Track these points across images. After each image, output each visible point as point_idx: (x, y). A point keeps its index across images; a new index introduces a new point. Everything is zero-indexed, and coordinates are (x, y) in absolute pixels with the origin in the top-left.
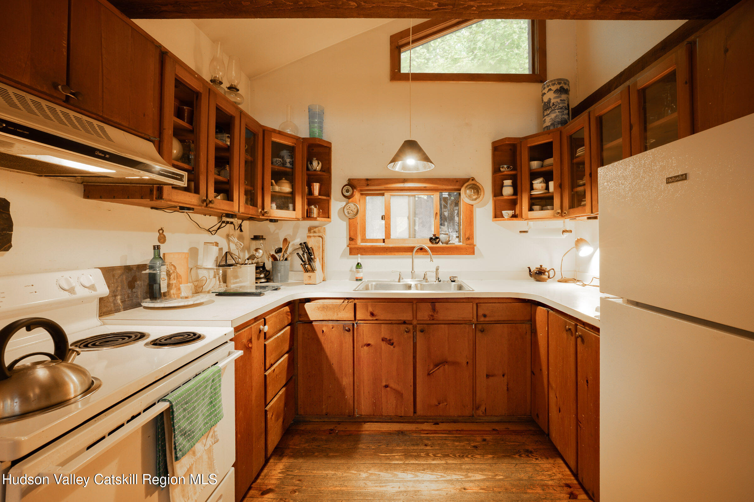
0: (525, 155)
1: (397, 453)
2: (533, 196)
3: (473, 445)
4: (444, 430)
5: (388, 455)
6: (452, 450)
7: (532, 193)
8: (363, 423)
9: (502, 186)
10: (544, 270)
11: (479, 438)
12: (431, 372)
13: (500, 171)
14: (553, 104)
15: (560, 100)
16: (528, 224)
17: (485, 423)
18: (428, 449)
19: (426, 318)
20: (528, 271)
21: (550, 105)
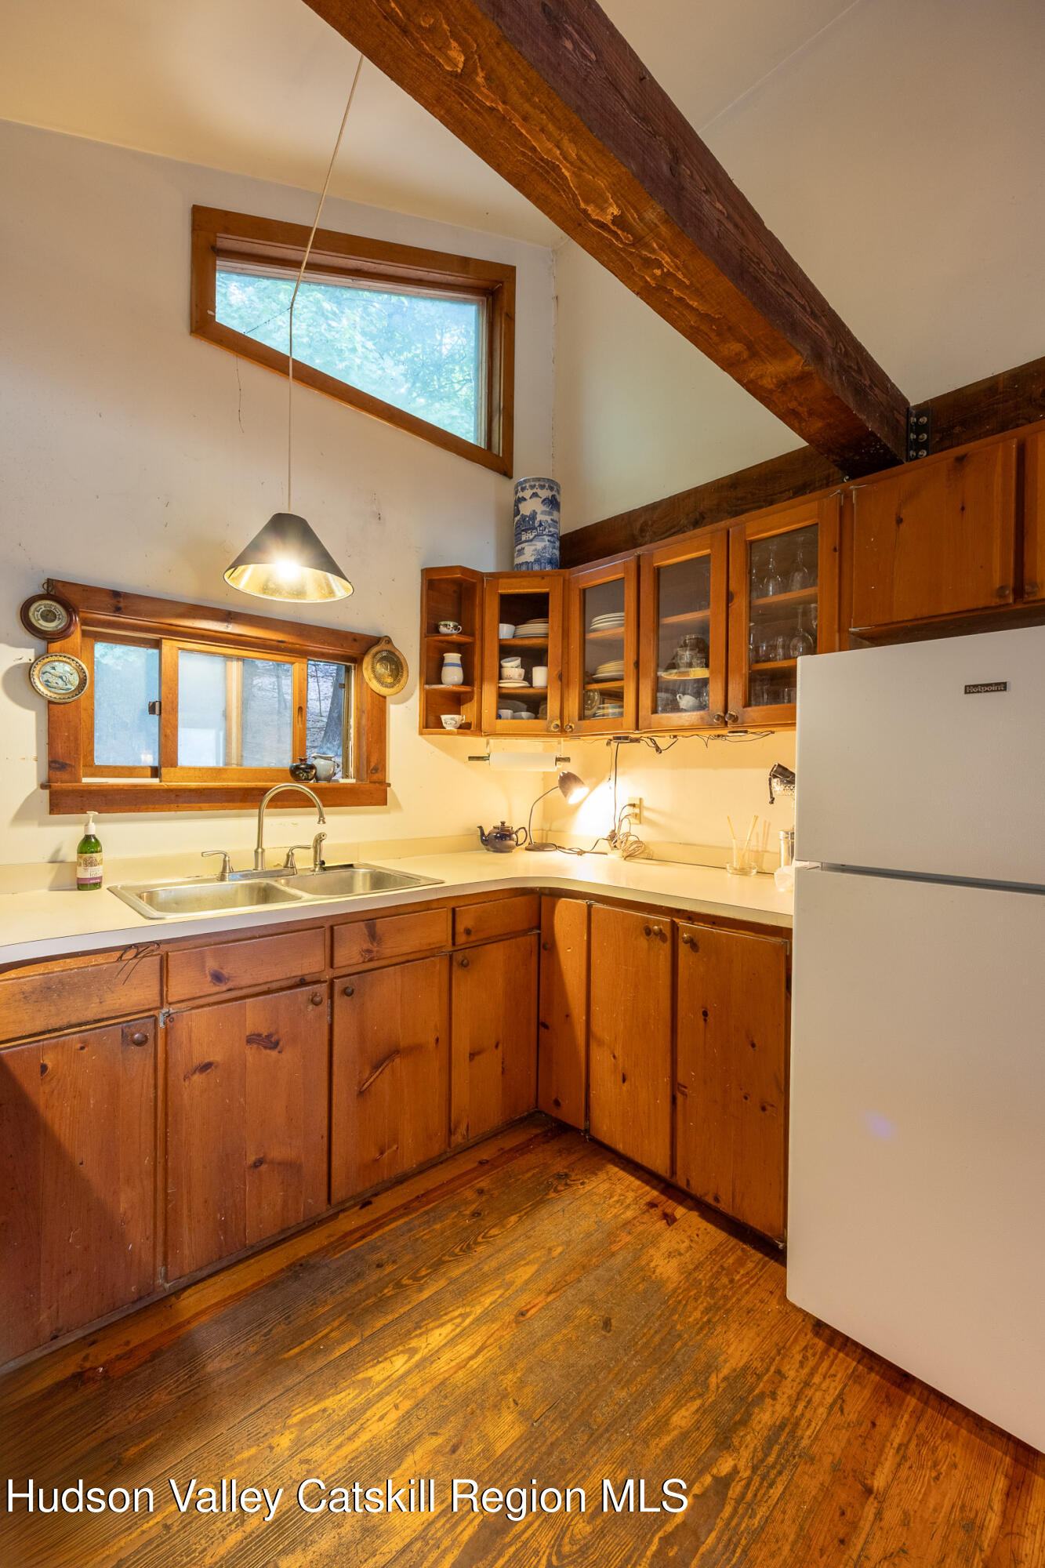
0: (492, 608)
1: (328, 1323)
2: (504, 691)
3: (468, 1212)
4: (393, 1211)
5: (308, 1343)
6: (440, 1246)
7: (501, 685)
8: (173, 1299)
9: (441, 664)
10: (508, 831)
11: (469, 1194)
12: (366, 1086)
13: (437, 631)
14: (540, 525)
15: (552, 520)
16: (488, 743)
17: (457, 1156)
18: (391, 1273)
19: (357, 958)
20: (479, 834)
21: (534, 523)
